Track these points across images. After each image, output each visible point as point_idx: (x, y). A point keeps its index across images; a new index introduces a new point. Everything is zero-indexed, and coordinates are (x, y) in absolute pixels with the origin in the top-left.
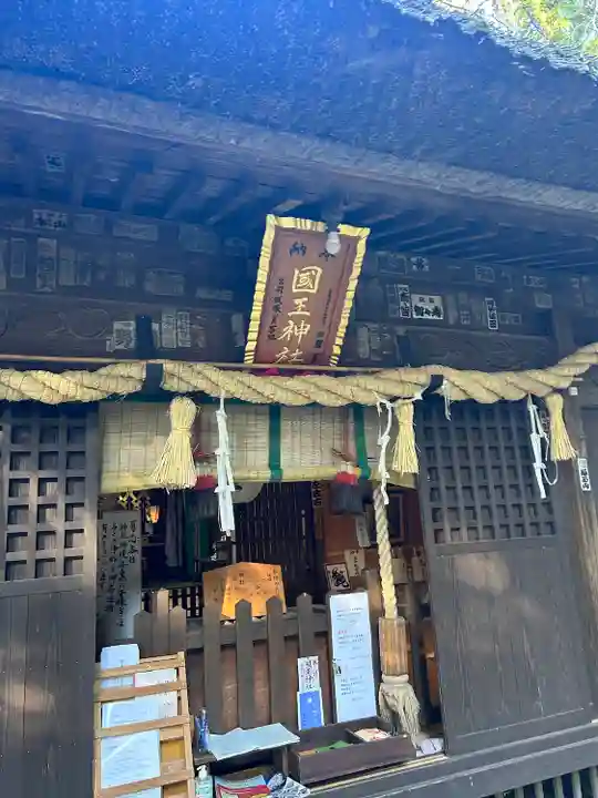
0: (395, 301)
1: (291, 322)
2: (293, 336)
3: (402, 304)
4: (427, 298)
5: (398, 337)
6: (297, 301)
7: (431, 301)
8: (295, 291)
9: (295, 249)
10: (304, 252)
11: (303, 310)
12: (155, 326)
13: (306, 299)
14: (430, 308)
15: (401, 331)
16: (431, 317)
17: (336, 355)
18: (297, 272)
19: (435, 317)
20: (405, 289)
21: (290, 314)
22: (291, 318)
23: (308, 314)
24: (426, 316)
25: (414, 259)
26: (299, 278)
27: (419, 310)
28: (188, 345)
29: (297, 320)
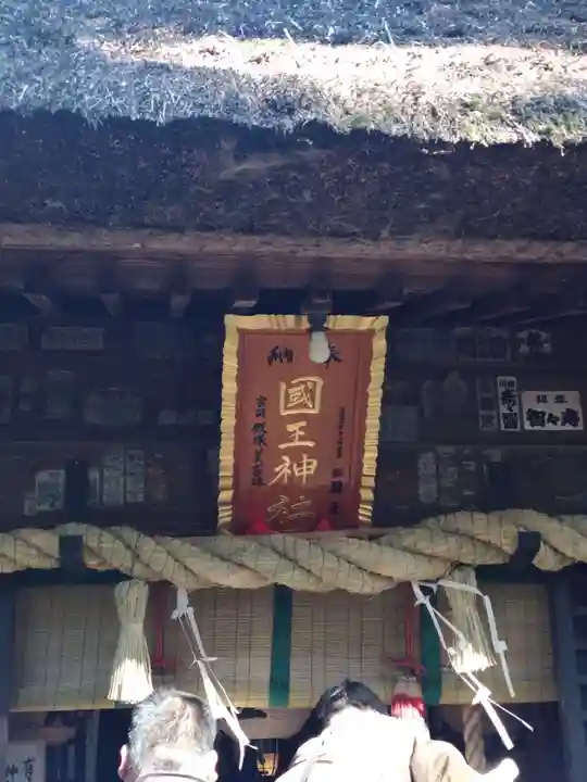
0: (490, 404)
1: (286, 458)
2: (291, 477)
3: (504, 409)
4: (551, 395)
5: (491, 465)
6: (291, 428)
7: (560, 399)
8: (284, 413)
9: (274, 355)
10: (290, 360)
11: (301, 438)
12: (94, 475)
13: (303, 424)
14: (558, 410)
15: (496, 455)
16: (559, 427)
17: (367, 502)
18: (283, 386)
19: (568, 427)
20: (511, 384)
21: (282, 446)
22: (286, 452)
23: (310, 444)
24: (550, 427)
25: (524, 335)
26: (287, 395)
27: (535, 417)
28: (140, 498)
29: (296, 455)
